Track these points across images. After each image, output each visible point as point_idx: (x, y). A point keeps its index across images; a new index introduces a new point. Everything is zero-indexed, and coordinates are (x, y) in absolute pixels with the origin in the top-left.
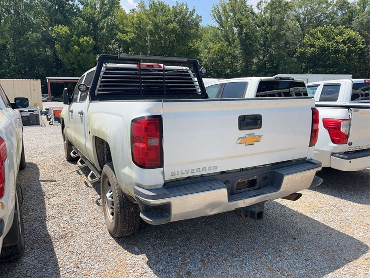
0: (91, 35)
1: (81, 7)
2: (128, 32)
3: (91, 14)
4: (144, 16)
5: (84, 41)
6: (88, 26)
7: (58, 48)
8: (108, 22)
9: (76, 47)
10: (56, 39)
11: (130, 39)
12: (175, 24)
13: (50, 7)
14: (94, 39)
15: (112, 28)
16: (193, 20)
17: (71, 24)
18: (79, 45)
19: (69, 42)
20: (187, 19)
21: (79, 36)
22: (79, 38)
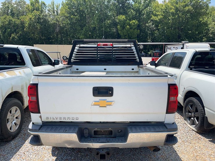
0: (137, 19)
1: (133, 3)
2: (158, 15)
3: (138, 7)
4: (169, 4)
5: (132, 23)
6: (136, 14)
7: (119, 28)
8: (147, 10)
9: (128, 26)
10: (118, 23)
11: (159, 19)
12: (190, 7)
13: (117, 6)
14: (139, 21)
15: (149, 14)
16: (203, 3)
17: (127, 14)
18: (130, 25)
19: (125, 24)
20: (200, 3)
21: (130, 20)
22: (130, 21)
